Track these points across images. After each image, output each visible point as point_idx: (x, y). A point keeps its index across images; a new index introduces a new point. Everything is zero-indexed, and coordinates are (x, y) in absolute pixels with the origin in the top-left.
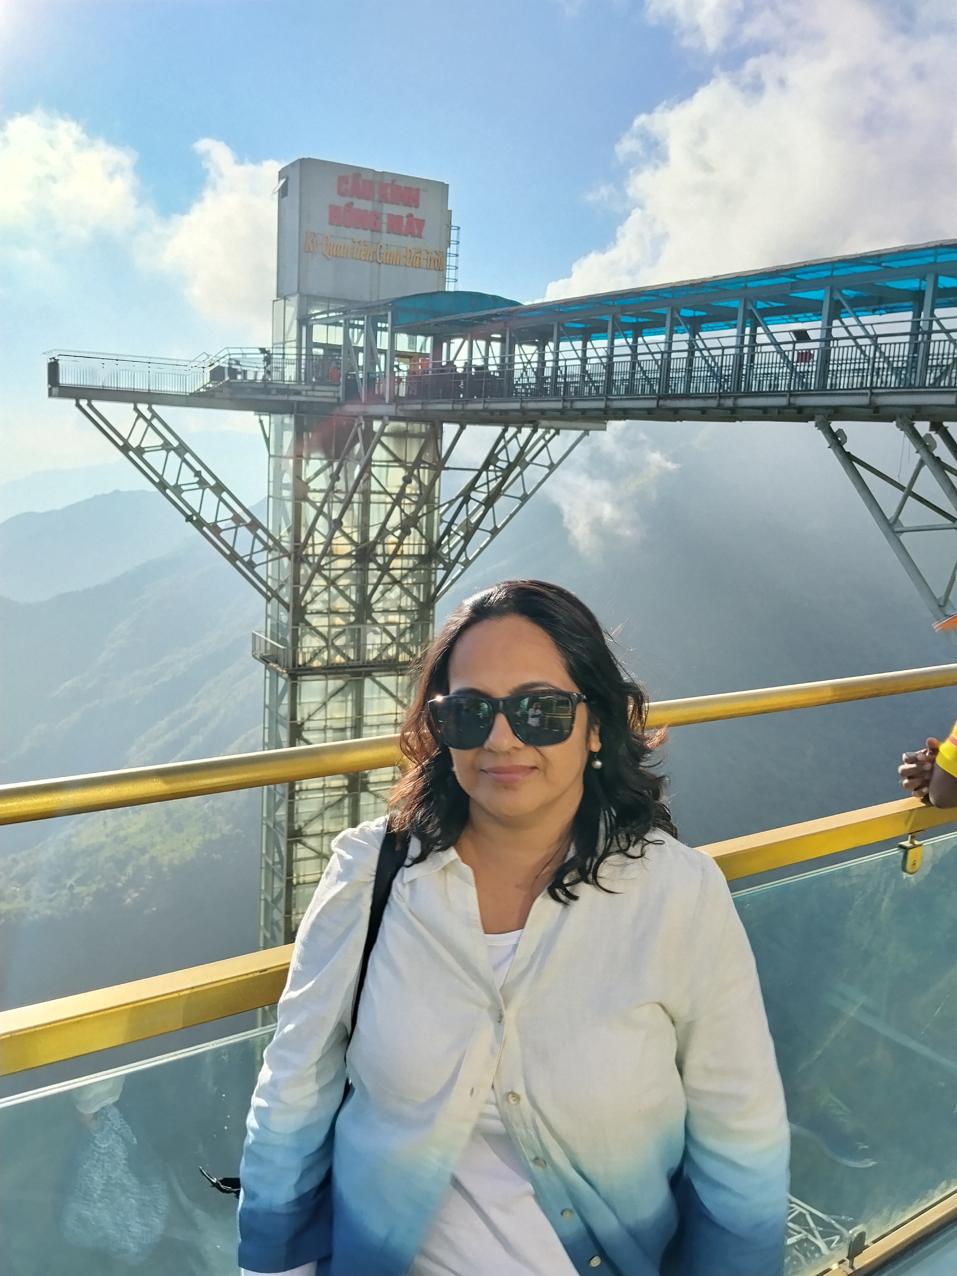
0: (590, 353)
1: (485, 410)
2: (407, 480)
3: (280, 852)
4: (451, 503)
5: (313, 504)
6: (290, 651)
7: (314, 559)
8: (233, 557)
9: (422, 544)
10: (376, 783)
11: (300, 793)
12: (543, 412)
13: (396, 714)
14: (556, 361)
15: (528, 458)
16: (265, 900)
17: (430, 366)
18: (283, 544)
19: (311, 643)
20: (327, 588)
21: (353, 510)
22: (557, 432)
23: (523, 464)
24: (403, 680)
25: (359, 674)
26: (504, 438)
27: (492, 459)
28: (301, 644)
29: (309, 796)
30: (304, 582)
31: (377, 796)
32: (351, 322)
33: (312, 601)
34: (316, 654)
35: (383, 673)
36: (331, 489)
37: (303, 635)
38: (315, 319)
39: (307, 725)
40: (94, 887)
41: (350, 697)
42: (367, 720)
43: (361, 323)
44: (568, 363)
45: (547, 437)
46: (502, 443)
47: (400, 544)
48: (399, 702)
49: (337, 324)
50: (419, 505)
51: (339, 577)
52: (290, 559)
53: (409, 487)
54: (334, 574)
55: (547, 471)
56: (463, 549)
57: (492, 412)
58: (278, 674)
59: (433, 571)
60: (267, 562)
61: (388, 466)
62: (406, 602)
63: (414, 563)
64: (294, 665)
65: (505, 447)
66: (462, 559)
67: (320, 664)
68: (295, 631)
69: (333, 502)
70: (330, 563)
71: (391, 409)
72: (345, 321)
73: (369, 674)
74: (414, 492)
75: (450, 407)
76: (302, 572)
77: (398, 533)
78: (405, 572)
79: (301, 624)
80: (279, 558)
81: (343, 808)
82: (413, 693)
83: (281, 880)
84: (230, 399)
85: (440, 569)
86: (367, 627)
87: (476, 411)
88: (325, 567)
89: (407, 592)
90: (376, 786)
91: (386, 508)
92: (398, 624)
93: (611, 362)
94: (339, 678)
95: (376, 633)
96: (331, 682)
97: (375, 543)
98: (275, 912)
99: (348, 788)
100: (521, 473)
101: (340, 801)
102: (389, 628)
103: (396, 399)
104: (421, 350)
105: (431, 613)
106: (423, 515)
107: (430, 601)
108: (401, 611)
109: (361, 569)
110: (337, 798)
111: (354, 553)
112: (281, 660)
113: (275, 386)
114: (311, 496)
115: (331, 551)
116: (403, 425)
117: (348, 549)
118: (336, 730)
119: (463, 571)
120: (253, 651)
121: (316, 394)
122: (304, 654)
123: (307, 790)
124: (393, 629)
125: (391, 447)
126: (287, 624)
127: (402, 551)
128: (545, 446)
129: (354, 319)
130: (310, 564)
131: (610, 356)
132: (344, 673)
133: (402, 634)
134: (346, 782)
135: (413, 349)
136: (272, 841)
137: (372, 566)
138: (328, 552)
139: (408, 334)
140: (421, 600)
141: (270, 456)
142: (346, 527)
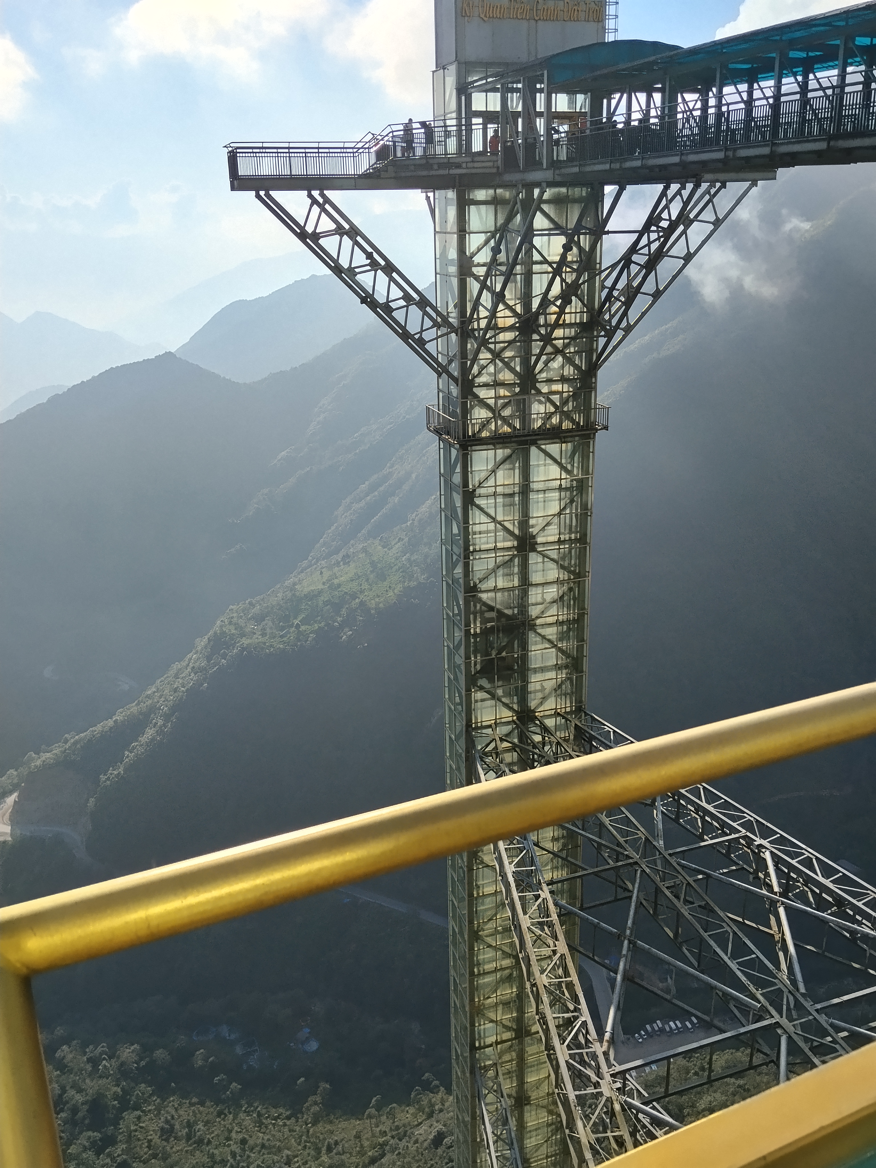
0: (757, 94)
1: (643, 167)
2: (567, 248)
3: (458, 605)
4: (613, 266)
5: (477, 278)
6: (460, 422)
7: (479, 333)
8: (405, 336)
9: (584, 312)
10: (543, 544)
11: (475, 553)
12: (704, 164)
13: (561, 479)
14: (719, 106)
15: (692, 216)
16: (448, 646)
17: (588, 123)
18: (450, 320)
19: (480, 414)
20: (492, 361)
21: (515, 282)
22: (723, 186)
23: (687, 222)
24: (567, 447)
25: (525, 443)
26: (666, 196)
27: (652, 220)
28: (471, 416)
29: (483, 556)
30: (470, 357)
31: (544, 556)
32: (510, 85)
33: (480, 374)
34: (484, 425)
35: (547, 442)
36: (493, 263)
37: (472, 407)
38: (474, 87)
39: (478, 491)
40: (316, 626)
41: (517, 465)
42: (534, 486)
43: (520, 86)
44: (731, 107)
45: (713, 191)
46: (664, 202)
47: (562, 312)
48: (562, 468)
49: (495, 90)
50: (579, 273)
51: (504, 349)
52: (457, 335)
53: (570, 255)
54: (499, 346)
55: (712, 227)
56: (625, 314)
57: (651, 168)
58: (451, 445)
59: (595, 339)
60: (437, 339)
61: (549, 235)
62: (569, 371)
63: (576, 331)
64: (464, 436)
65: (667, 207)
66: (624, 324)
67: (488, 434)
68: (464, 404)
69: (496, 275)
70: (494, 336)
71: (549, 175)
72: (502, 85)
73: (534, 443)
74: (575, 259)
75: (607, 167)
76: (469, 346)
77: (558, 303)
78: (566, 341)
79: (469, 397)
80: (447, 334)
81: (514, 566)
82: (576, 459)
83: (460, 629)
84: (395, 178)
85: (602, 336)
86: (531, 397)
87: (634, 169)
88: (490, 341)
89: (569, 360)
90: (544, 547)
91: (548, 277)
92: (561, 393)
93: (777, 102)
94: (507, 447)
95: (540, 402)
96: (500, 452)
97: (537, 314)
98: (457, 656)
99: (517, 548)
100: (684, 232)
101: (511, 560)
102: (552, 397)
103: (554, 164)
104: (581, 109)
105: (593, 380)
106: (583, 283)
107: (593, 368)
108: (563, 379)
109: (525, 341)
110: (507, 558)
111: (517, 325)
112: (452, 432)
113: (436, 161)
114: (475, 270)
115: (496, 324)
116: (564, 190)
117: (511, 321)
118: (504, 495)
119: (624, 337)
120: (427, 425)
121: (476, 165)
122: (473, 425)
123: (480, 551)
124: (556, 398)
125: (552, 215)
126: (457, 398)
127: (564, 320)
128: (710, 201)
129: (513, 83)
130: (475, 338)
131: (777, 96)
132: (511, 442)
133: (565, 402)
134: (516, 543)
135: (573, 109)
136: (452, 596)
137: (535, 337)
138: (492, 326)
139: (568, 93)
140: (583, 368)
141: (435, 232)
142: (509, 299)
